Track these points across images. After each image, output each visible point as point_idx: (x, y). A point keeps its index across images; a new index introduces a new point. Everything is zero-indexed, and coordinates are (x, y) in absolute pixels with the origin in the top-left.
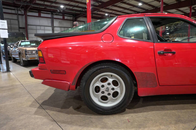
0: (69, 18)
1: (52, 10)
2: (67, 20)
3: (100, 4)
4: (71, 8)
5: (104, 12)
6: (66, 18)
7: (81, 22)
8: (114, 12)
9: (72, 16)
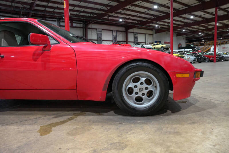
0: (78, 25)
1: (58, 17)
2: (76, 27)
3: (109, 8)
4: (78, 13)
5: (117, 17)
6: (75, 25)
7: (93, 30)
8: (128, 17)
9: (81, 22)
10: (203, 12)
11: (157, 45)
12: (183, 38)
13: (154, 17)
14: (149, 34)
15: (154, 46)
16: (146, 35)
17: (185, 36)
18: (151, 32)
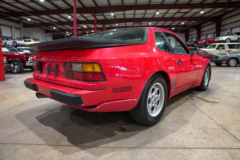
10: (80, 14)
11: (29, 41)
12: (51, 36)
13: (32, 9)
14: (16, 28)
15: (26, 43)
16: (13, 29)
17: (51, 34)
18: (18, 26)
